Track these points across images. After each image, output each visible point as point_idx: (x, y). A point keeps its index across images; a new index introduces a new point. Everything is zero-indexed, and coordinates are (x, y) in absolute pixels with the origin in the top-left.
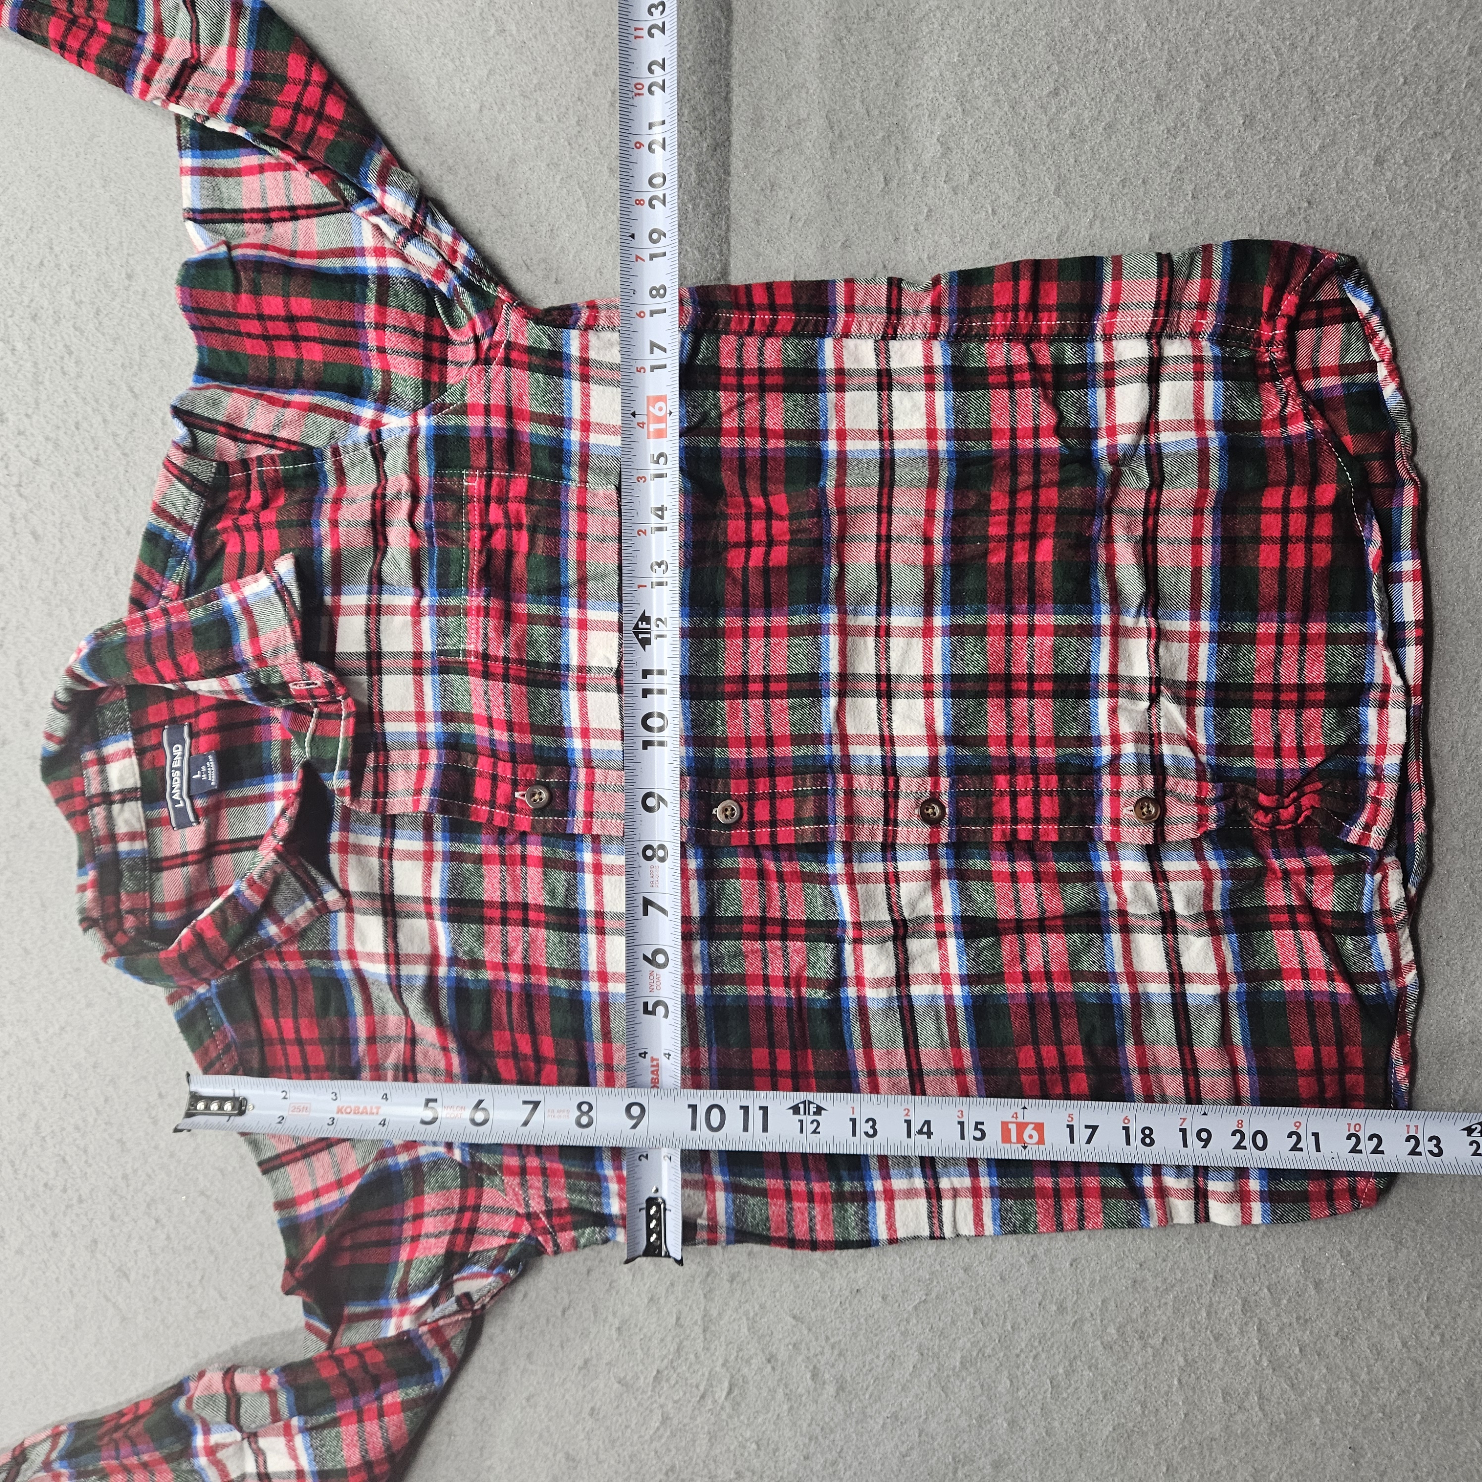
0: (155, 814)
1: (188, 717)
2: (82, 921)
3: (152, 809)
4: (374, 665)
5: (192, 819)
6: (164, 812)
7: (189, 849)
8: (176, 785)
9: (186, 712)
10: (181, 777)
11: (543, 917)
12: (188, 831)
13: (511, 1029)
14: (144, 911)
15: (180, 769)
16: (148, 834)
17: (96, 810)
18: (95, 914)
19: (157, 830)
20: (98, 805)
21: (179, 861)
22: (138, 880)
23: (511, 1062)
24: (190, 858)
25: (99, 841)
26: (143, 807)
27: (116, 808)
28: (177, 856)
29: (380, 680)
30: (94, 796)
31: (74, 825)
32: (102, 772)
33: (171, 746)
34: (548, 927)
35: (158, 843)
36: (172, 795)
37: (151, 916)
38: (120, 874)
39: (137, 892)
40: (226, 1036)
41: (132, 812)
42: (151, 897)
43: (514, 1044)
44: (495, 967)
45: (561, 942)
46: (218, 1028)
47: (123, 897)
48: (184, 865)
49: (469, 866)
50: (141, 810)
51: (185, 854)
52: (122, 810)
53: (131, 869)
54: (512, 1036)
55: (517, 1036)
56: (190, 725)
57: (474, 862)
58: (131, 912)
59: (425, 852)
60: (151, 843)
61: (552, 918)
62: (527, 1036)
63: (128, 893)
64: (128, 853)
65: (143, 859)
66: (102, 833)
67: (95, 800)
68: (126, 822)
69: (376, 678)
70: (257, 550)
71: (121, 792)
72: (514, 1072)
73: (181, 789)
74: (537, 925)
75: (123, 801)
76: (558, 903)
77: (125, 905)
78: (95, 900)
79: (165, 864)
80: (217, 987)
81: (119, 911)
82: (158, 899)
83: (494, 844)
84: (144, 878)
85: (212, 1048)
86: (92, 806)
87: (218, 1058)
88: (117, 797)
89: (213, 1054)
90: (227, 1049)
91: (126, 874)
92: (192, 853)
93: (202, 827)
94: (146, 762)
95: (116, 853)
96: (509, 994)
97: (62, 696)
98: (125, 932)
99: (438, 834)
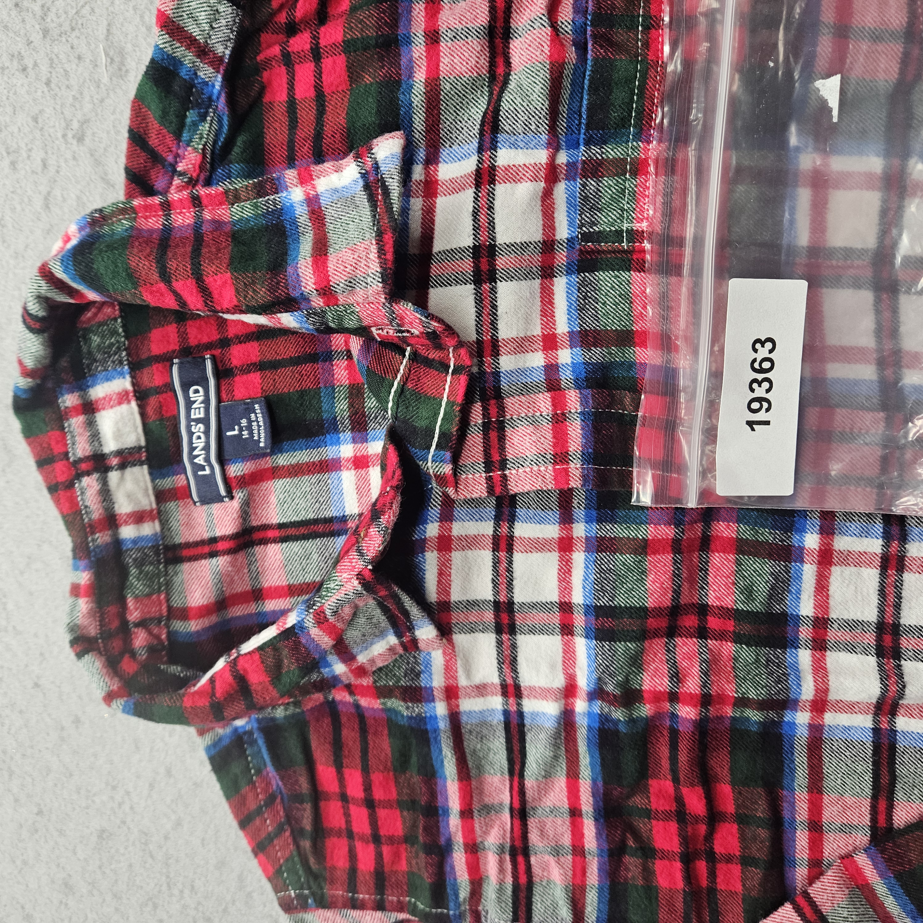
0: (167, 483)
1: (209, 346)
2: (73, 643)
3: (163, 476)
4: (484, 266)
5: (223, 492)
6: (180, 481)
7: (218, 533)
8: (200, 444)
9: (205, 340)
10: (207, 433)
11: (731, 625)
12: (215, 508)
13: (676, 780)
14: (160, 622)
15: (205, 421)
16: (159, 512)
17: (86, 481)
18: (93, 631)
19: (171, 505)
20: (88, 473)
21: (206, 549)
22: (150, 578)
23: (673, 826)
24: (220, 546)
25: (93, 528)
26: (151, 474)
27: (114, 476)
28: (202, 543)
29: (494, 290)
30: (81, 460)
31: (57, 502)
32: (91, 424)
33: (186, 387)
34: (738, 639)
35: (174, 524)
36: (192, 457)
37: (167, 626)
38: (124, 573)
39: (149, 595)
40: (268, 784)
41: (136, 481)
42: (168, 600)
43: (679, 800)
44: (657, 697)
45: (757, 661)
46: (259, 772)
47: (131, 603)
48: (213, 555)
49: (628, 558)
50: (148, 478)
51: (214, 540)
52: (122, 478)
53: (140, 563)
54: (677, 789)
55: (685, 790)
56: (214, 359)
57: (635, 552)
58: (142, 624)
59: (561, 539)
60: (164, 524)
61: (746, 628)
62: (700, 790)
63: (136, 598)
64: (135, 541)
65: (155, 548)
66: (96, 516)
67: (83, 466)
68: (129, 496)
69: (486, 286)
70: (312, 93)
71: (119, 453)
72: (676, 840)
73: (207, 448)
74: (721, 636)
75: (122, 466)
76: (757, 606)
77: (134, 616)
78: (91, 613)
79: (185, 553)
80: (259, 721)
81: (124, 623)
82: (177, 602)
83: (668, 524)
84: (158, 576)
85: (250, 796)
86: (79, 476)
87: (259, 811)
88: (115, 461)
89: (252, 805)
90: (271, 800)
91: (133, 571)
92: (223, 538)
93: (236, 504)
94: (150, 411)
95: (117, 543)
96: (674, 733)
97: (35, 308)
98: (133, 654)
99: (579, 512)
